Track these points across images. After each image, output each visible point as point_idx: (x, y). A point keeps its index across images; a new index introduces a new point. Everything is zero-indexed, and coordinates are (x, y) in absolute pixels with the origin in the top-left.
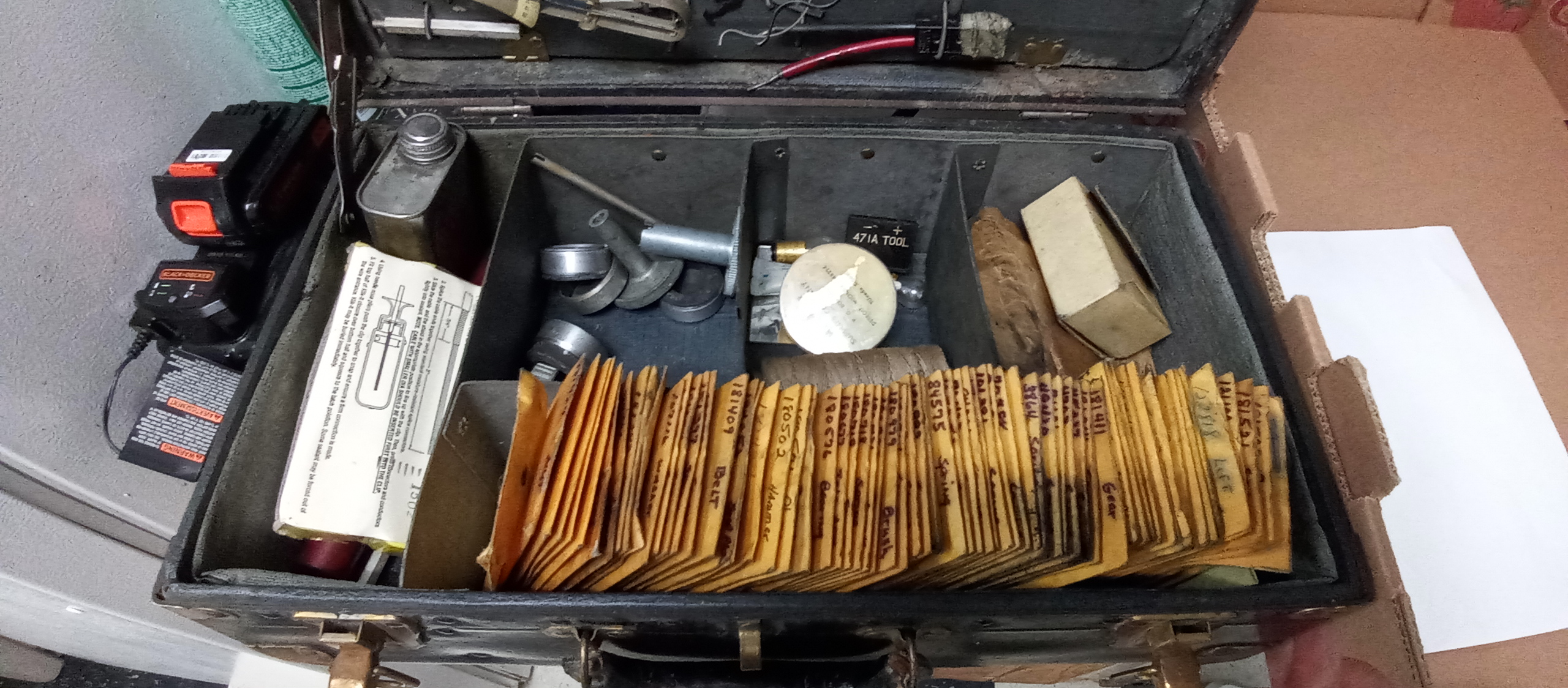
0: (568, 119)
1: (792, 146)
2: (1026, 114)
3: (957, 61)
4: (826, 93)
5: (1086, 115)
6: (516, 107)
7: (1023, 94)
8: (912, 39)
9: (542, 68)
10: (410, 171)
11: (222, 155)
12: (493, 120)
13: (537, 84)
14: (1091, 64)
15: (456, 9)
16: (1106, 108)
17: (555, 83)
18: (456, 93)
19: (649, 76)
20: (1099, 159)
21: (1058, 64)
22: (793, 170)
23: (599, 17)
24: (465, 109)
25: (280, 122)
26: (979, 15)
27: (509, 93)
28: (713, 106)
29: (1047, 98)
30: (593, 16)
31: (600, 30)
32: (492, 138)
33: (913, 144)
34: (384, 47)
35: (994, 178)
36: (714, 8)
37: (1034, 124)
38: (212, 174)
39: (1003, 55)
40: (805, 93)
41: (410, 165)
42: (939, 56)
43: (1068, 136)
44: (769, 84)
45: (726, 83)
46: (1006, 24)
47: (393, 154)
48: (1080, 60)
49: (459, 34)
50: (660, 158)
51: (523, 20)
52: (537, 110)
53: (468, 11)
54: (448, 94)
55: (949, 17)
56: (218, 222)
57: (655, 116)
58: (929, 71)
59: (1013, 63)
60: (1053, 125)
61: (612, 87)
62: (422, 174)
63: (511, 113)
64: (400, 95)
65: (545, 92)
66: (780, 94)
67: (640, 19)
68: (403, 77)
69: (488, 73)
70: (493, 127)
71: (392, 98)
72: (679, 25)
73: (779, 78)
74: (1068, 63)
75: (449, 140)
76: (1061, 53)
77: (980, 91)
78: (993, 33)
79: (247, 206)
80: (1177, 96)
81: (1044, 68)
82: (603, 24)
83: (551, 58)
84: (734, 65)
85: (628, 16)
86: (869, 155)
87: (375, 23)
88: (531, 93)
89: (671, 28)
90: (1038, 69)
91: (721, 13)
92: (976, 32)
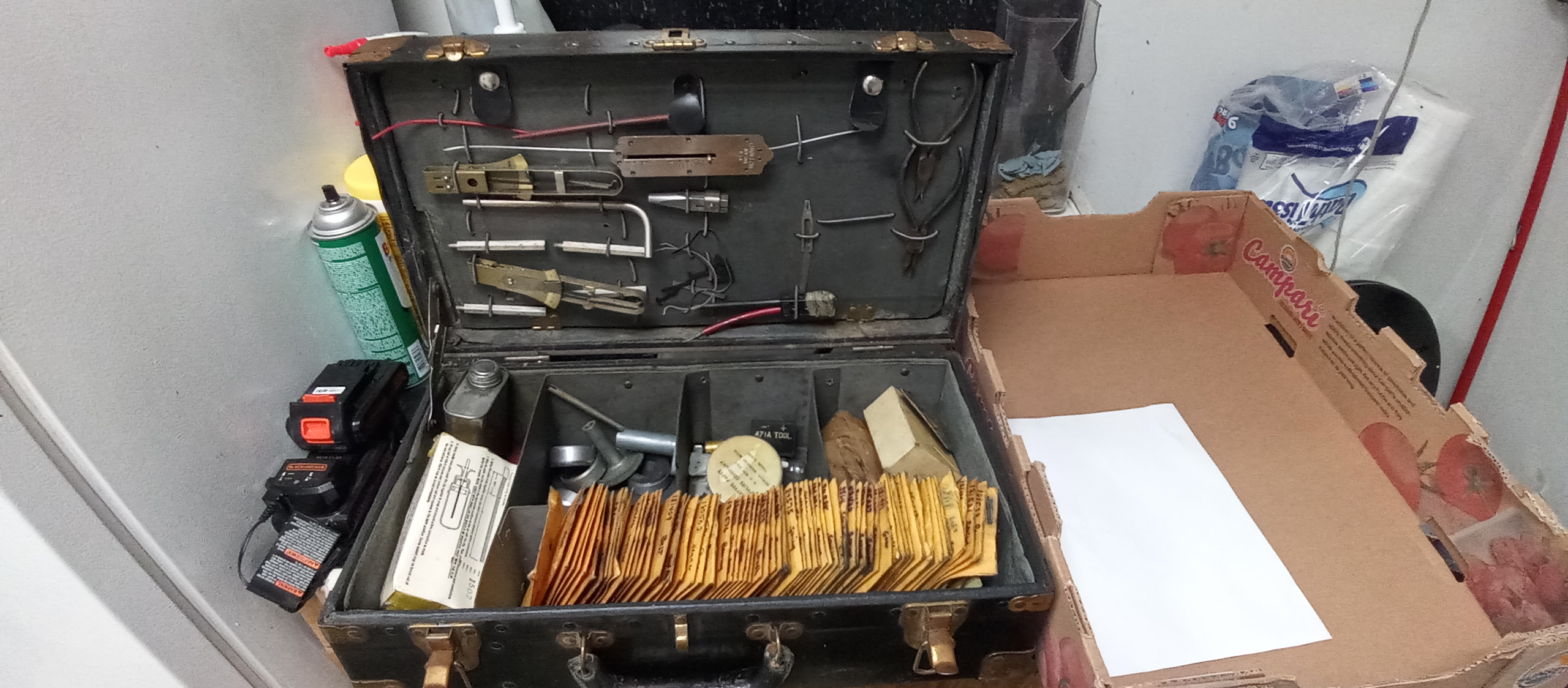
0: (571, 363)
1: (712, 376)
2: (855, 349)
3: (806, 320)
4: (730, 343)
5: (892, 347)
6: (540, 357)
7: (852, 337)
8: (779, 309)
9: (556, 333)
10: (475, 394)
11: (340, 390)
12: (525, 364)
13: (552, 343)
14: (893, 317)
15: (508, 299)
16: (904, 342)
17: (564, 342)
18: (503, 350)
19: (622, 337)
20: (906, 374)
21: (873, 319)
22: (713, 393)
23: (595, 302)
24: (508, 358)
25: (374, 372)
26: (816, 293)
27: (536, 348)
28: (666, 353)
29: (867, 339)
30: (591, 302)
31: (595, 309)
32: (525, 376)
33: (786, 371)
34: (459, 322)
35: (842, 390)
36: (661, 296)
37: (860, 355)
38: (333, 401)
39: (834, 314)
40: (717, 343)
41: (474, 390)
42: (796, 317)
43: (882, 360)
44: (697, 338)
45: (669, 339)
46: (831, 296)
47: (464, 384)
48: (885, 315)
49: (509, 314)
50: (629, 387)
51: (550, 305)
52: (553, 358)
53: (515, 300)
54: (497, 350)
55: (799, 294)
56: (333, 432)
57: (626, 360)
58: (793, 327)
59: (845, 320)
60: (872, 355)
61: (600, 343)
62: (481, 395)
63: (536, 361)
64: (467, 351)
65: (558, 348)
66: (703, 345)
67: (618, 302)
68: (470, 340)
69: (522, 337)
70: (525, 369)
71: (462, 352)
72: (641, 305)
73: (702, 335)
74: (878, 317)
75: (499, 376)
76: (872, 312)
77: (825, 337)
78: (824, 302)
79: (354, 424)
80: (947, 332)
81: (864, 322)
82: (597, 306)
83: (563, 328)
84: (673, 329)
85: (611, 301)
86: (760, 380)
87: (458, 307)
88: (550, 348)
89: (637, 307)
90: (861, 322)
91: (666, 298)
92: (815, 303)
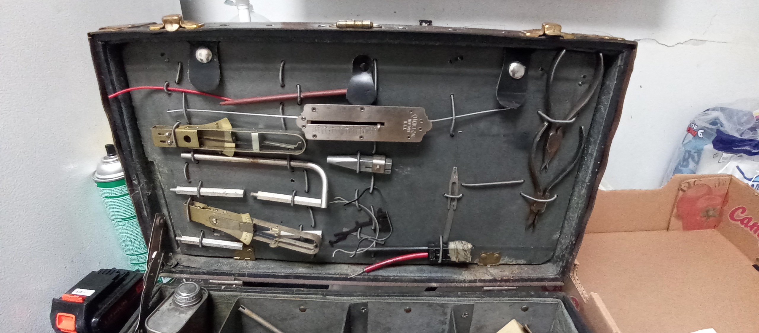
0: (259, 289)
1: (370, 306)
2: (485, 288)
3: (448, 263)
4: (386, 279)
5: (515, 288)
6: (236, 282)
7: (483, 278)
8: (427, 254)
9: (251, 263)
10: (176, 310)
11: (89, 293)
12: (223, 287)
13: (246, 271)
14: (514, 263)
15: (215, 234)
16: (524, 284)
17: (255, 271)
18: (208, 273)
19: (301, 270)
20: (525, 310)
21: (498, 264)
22: (371, 318)
23: (279, 242)
24: (211, 281)
25: (123, 279)
26: (457, 242)
27: (234, 274)
28: (335, 285)
29: (495, 280)
30: (277, 241)
31: (279, 248)
32: (221, 297)
33: (430, 305)
34: (179, 249)
35: (473, 322)
36: (334, 239)
37: (490, 294)
38: (81, 301)
39: (470, 260)
40: (376, 279)
41: (177, 307)
42: (440, 261)
43: (507, 298)
44: (359, 275)
45: (338, 274)
46: (470, 246)
47: (170, 301)
48: (508, 261)
49: (215, 246)
50: (303, 310)
51: (245, 242)
52: (245, 284)
53: (221, 236)
54: (204, 274)
55: (443, 243)
56: (77, 326)
57: (302, 289)
58: (436, 269)
59: (476, 264)
60: (499, 294)
61: (283, 274)
62: (182, 312)
63: (232, 285)
64: (181, 272)
65: (251, 275)
66: (364, 280)
67: (298, 243)
68: (185, 264)
69: (225, 265)
70: (223, 291)
71: (178, 273)
72: (316, 246)
73: (364, 272)
74: (503, 263)
75: (199, 296)
76: (498, 259)
77: (461, 278)
78: (464, 250)
79: (93, 320)
80: (558, 276)
81: (492, 265)
82: (281, 245)
83: (256, 259)
84: (343, 266)
85: (292, 242)
86: (408, 311)
87: (177, 238)
88: (244, 275)
89: (312, 248)
90: (489, 266)
91: (337, 242)
92: (456, 251)
